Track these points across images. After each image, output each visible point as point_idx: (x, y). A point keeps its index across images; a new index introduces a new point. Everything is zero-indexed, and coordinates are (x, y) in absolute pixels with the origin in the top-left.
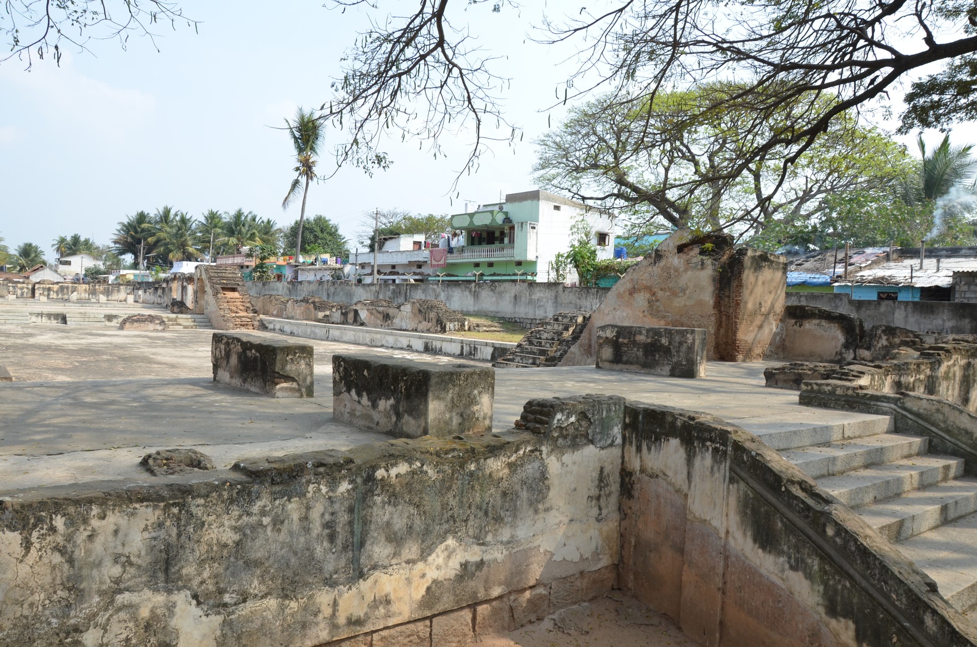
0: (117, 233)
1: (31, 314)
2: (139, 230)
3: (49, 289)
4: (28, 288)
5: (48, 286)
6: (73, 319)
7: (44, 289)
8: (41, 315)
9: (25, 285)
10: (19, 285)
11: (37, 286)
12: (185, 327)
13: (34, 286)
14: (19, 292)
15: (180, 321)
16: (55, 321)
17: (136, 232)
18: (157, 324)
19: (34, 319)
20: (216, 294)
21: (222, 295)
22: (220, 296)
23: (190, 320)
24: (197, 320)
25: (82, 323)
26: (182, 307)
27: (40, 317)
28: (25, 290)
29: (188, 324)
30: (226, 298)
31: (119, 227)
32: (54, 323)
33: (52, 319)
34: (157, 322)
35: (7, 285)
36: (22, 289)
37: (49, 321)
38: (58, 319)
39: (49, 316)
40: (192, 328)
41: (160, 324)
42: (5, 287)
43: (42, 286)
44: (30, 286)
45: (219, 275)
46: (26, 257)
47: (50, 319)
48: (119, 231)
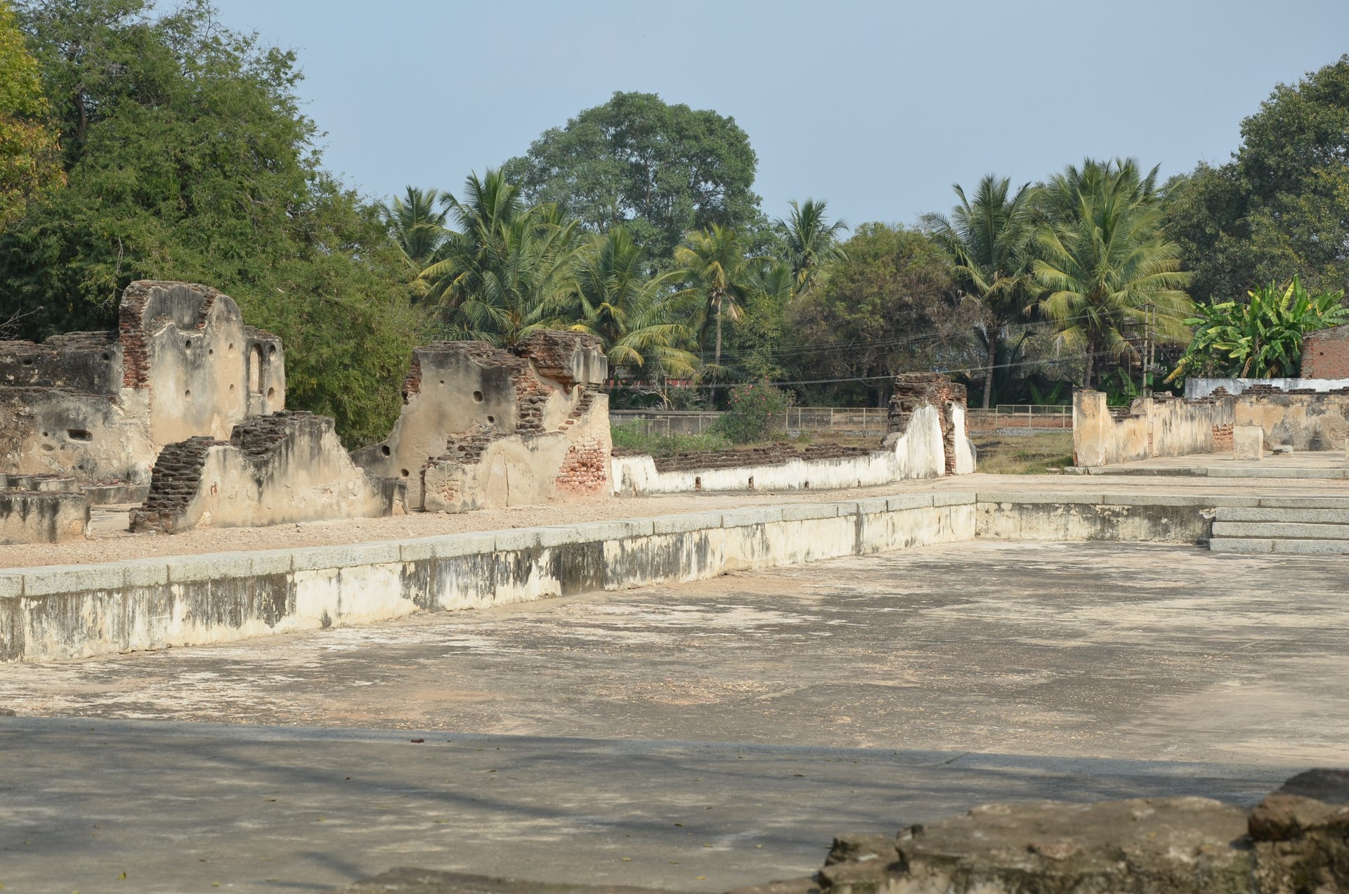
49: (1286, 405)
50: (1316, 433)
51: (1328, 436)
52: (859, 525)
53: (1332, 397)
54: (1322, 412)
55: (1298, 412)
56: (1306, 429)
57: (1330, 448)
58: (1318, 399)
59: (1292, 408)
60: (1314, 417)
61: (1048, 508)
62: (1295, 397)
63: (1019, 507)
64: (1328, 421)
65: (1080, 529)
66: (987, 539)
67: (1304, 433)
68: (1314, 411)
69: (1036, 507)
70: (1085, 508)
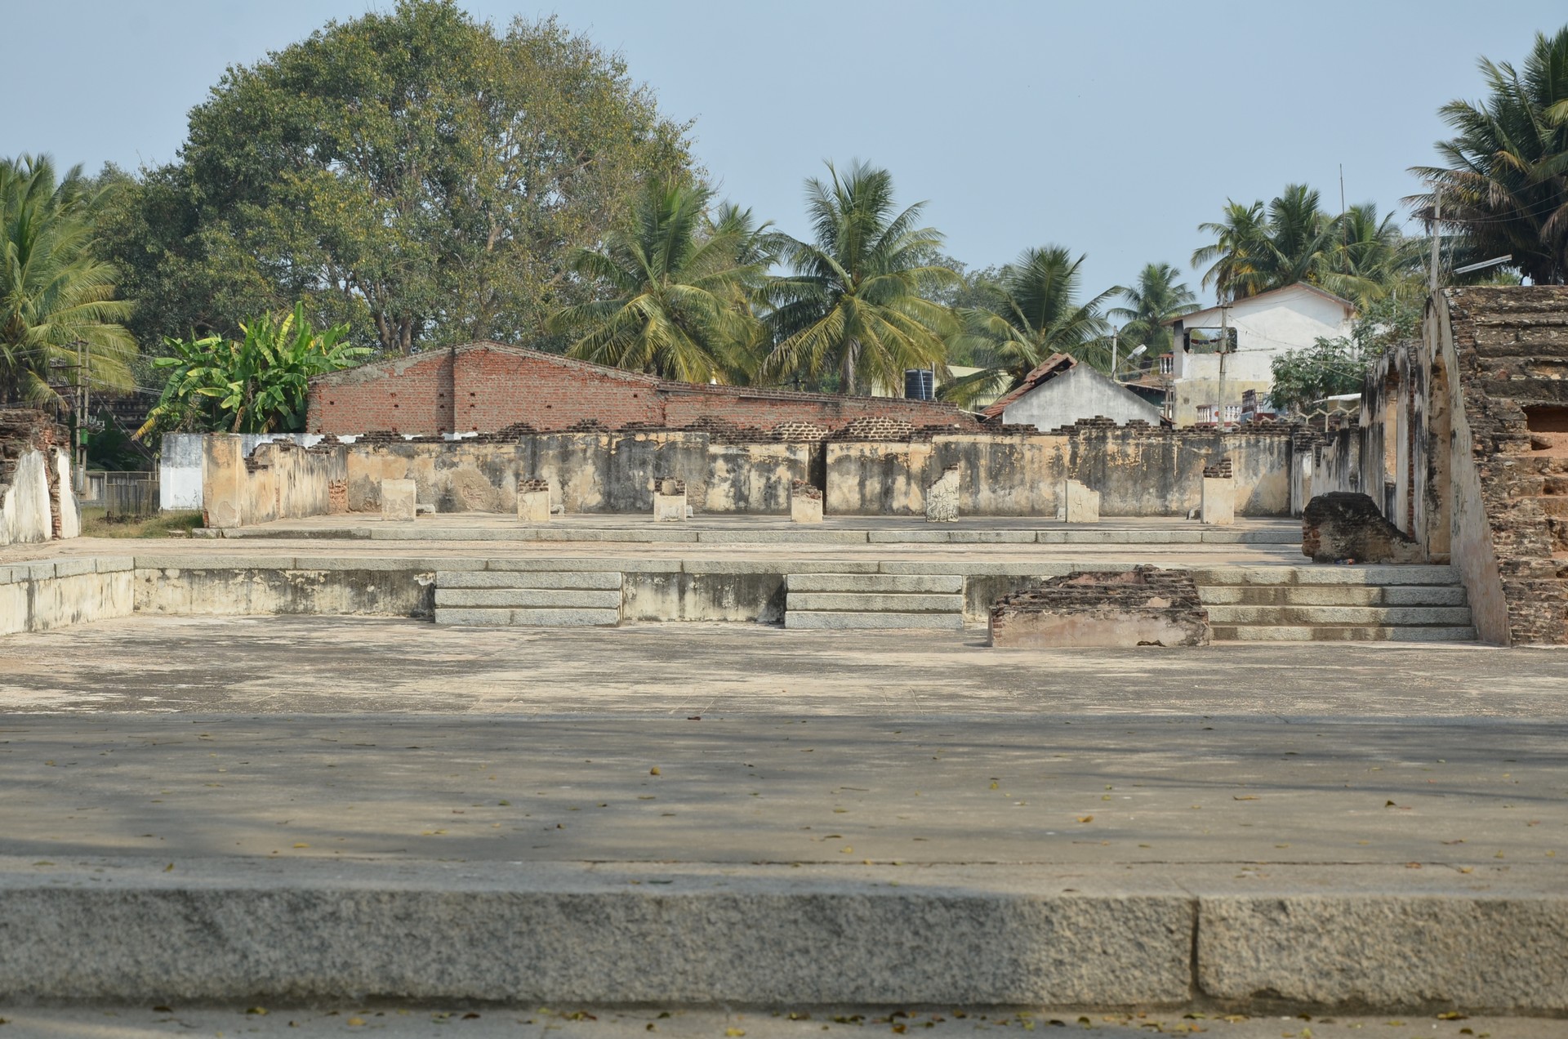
0: (1442, 162)
1: (635, 577)
2: (1546, 135)
3: (889, 466)
4: (793, 464)
5: (883, 449)
6: (814, 601)
7: (864, 463)
8: (676, 581)
9: (780, 450)
10: (757, 451)
11: (835, 451)
12: (1325, 632)
13: (823, 452)
14: (756, 484)
15: (1303, 600)
16: (743, 613)
17: (1533, 150)
18: (1155, 614)
19: (647, 601)
20: (1487, 450)
21: (1526, 451)
22: (1509, 455)
23: (1359, 595)
24: (1396, 594)
25: (851, 619)
26: (1359, 524)
27: (674, 595)
28: (783, 474)
29: (1342, 614)
30: (1541, 466)
31: (1454, 132)
32: (736, 618)
33: (730, 599)
34: (1158, 602)
35: (703, 451)
36: (767, 466)
37: (714, 614)
38: (752, 603)
39: (716, 585)
40: (1358, 634)
41: (1172, 614)
42: (696, 462)
43: (855, 450)
44: (804, 455)
45: (1528, 338)
46: (1036, 326)
47: (717, 601)
48: (1452, 150)
49: (410, 456)
50: (447, 490)
51: (462, 494)
52: (31, 593)
53: (466, 446)
54: (453, 465)
55: (425, 465)
56: (435, 485)
57: (465, 509)
58: (449, 449)
59: (418, 460)
60: (445, 471)
61: (225, 574)
62: (421, 446)
63: (189, 574)
64: (461, 475)
65: (266, 600)
66: (149, 615)
67: (433, 491)
68: (444, 464)
69: (211, 573)
70: (272, 574)
